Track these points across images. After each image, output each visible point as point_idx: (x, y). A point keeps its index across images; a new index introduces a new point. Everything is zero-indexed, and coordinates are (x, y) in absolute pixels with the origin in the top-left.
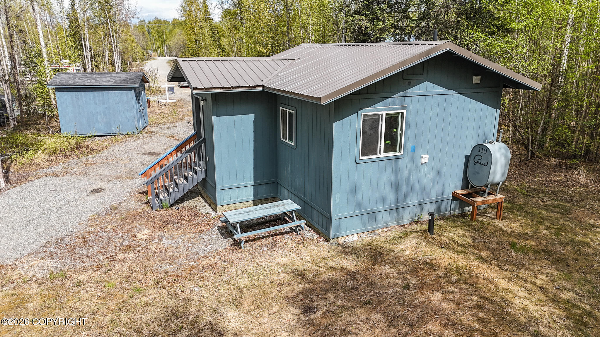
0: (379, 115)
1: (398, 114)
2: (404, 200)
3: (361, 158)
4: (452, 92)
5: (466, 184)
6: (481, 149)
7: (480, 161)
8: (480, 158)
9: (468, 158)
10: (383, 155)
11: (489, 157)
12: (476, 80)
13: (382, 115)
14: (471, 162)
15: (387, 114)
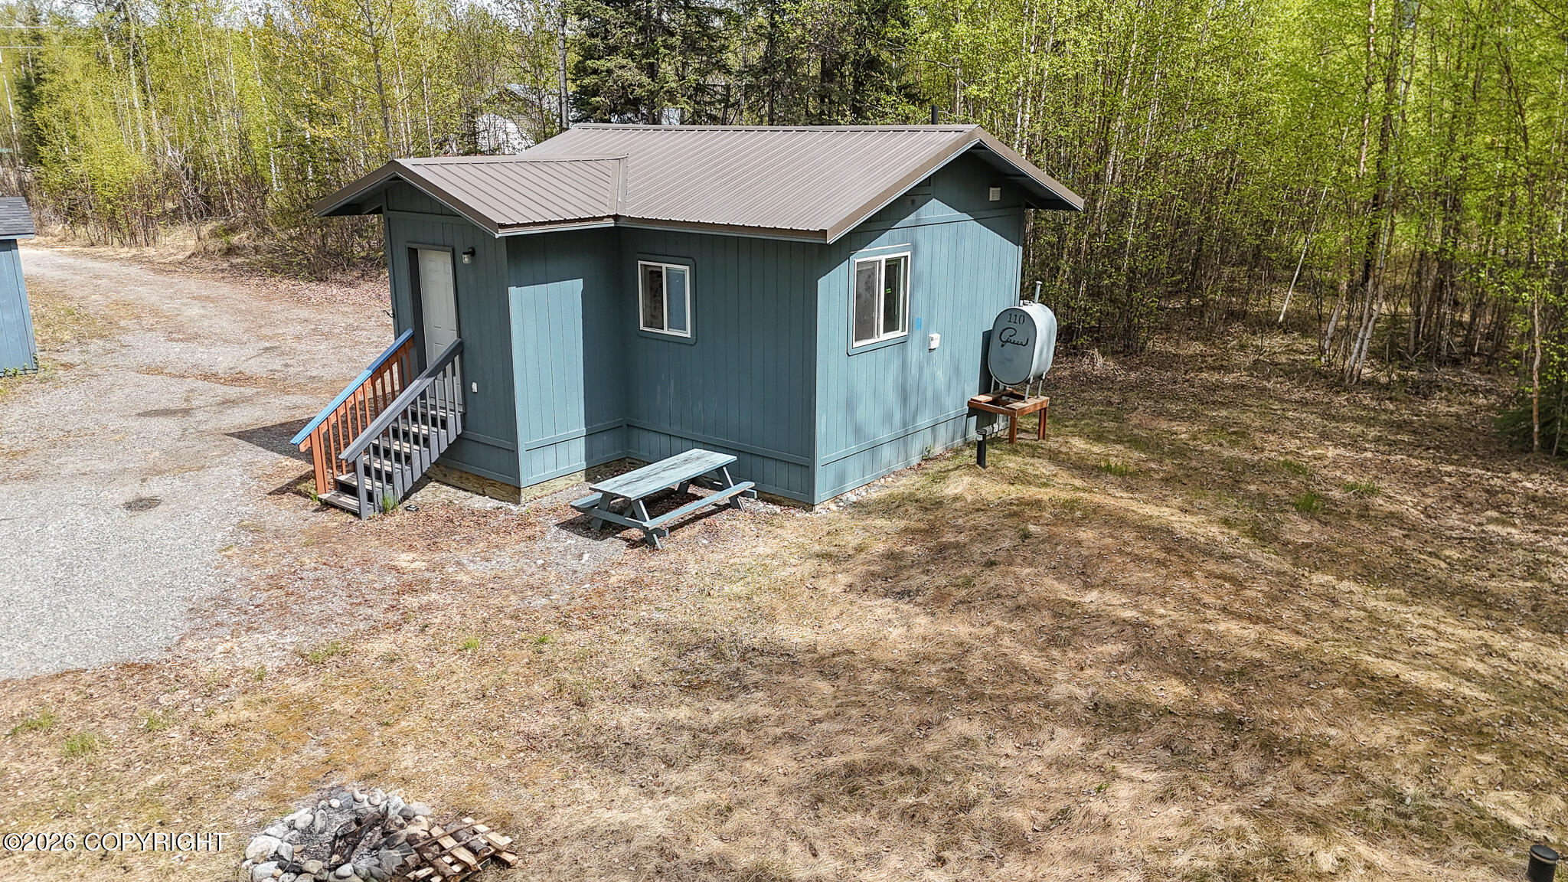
0: (874, 262)
1: (899, 259)
2: (914, 419)
3: (856, 345)
4: (966, 216)
5: (987, 383)
6: (1013, 317)
7: (1012, 339)
8: (1012, 332)
9: (987, 337)
10: (884, 336)
11: (1031, 330)
12: (994, 194)
13: (880, 261)
14: (995, 343)
15: (887, 261)
